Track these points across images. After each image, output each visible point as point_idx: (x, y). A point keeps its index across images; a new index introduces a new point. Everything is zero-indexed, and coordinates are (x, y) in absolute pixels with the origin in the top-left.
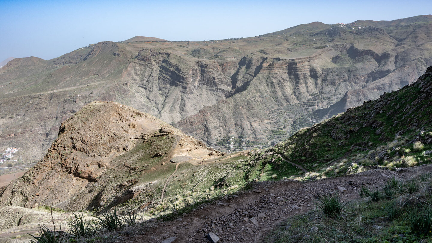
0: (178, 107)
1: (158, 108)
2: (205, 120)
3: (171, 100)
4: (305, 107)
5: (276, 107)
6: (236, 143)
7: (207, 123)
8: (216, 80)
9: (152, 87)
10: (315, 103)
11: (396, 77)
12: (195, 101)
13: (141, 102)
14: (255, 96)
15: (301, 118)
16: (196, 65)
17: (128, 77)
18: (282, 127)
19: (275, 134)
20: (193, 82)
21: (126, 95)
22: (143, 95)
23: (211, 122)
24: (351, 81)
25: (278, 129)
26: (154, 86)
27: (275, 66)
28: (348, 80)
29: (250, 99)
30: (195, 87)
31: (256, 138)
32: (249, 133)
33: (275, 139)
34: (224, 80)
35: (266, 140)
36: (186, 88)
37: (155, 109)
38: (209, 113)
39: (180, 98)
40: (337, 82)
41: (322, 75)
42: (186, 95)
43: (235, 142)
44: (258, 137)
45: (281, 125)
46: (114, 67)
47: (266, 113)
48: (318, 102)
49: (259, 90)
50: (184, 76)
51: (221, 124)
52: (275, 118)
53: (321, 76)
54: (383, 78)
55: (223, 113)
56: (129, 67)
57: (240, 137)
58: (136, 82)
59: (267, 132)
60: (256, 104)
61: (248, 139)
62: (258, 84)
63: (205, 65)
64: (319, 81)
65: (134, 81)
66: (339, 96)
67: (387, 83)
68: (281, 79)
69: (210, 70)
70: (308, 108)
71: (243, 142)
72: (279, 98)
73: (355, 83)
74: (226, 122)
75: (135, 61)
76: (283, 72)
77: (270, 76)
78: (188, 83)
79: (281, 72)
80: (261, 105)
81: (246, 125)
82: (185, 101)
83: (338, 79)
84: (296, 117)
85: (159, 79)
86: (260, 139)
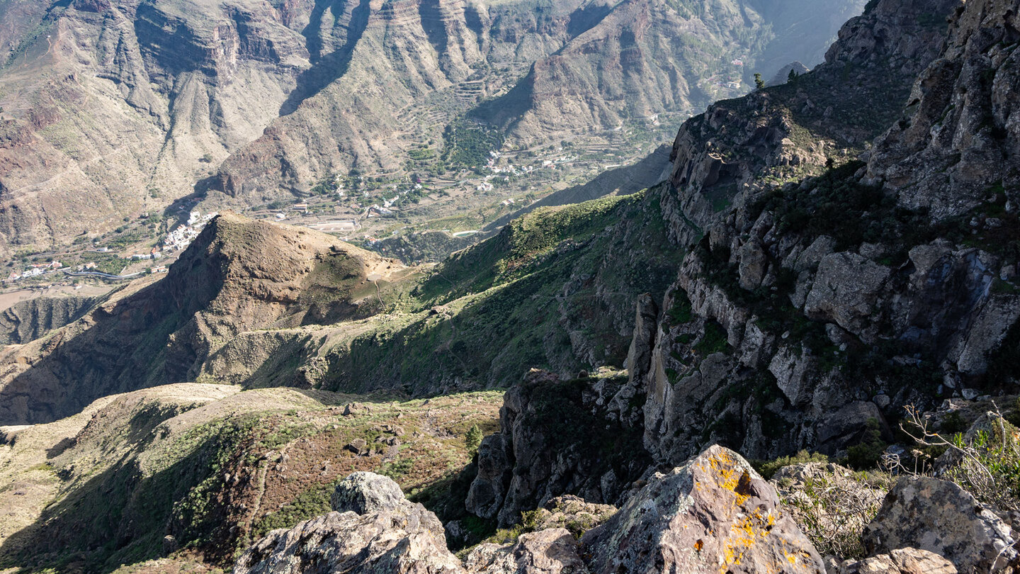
0: (206, 118)
1: (160, 125)
2: (280, 148)
3: (186, 104)
4: (464, 94)
5: (410, 101)
6: (347, 185)
7: (284, 153)
8: (276, 47)
9: (131, 76)
10: (481, 84)
11: (615, 24)
12: (239, 100)
13: (118, 116)
14: (367, 84)
15: (458, 118)
16: (224, 15)
17: (66, 57)
18: (426, 143)
19: (416, 157)
20: (227, 57)
21: (80, 103)
22: (115, 97)
23: (292, 149)
24: (543, 30)
25: (420, 147)
26: (137, 72)
27: (395, 10)
28: (538, 28)
29: (359, 92)
30: (231, 67)
31: (383, 171)
32: (369, 163)
33: (417, 167)
34: (292, 44)
35: (401, 172)
36: (212, 73)
37: (157, 129)
38: (283, 133)
39: (207, 98)
40: (517, 35)
41: (490, 22)
42: (217, 88)
43: (346, 183)
44: (387, 168)
45: (423, 138)
46: (17, 32)
47: (394, 118)
48: (486, 82)
49: (373, 68)
50: (203, 46)
51: (312, 152)
52: (412, 126)
53: (487, 22)
54: (595, 28)
55: (311, 129)
56: (60, 31)
57: (353, 173)
58: (89, 66)
59: (400, 155)
60: (372, 100)
61: (368, 175)
62: (368, 54)
63: (246, 13)
64: (485, 36)
65: (84, 65)
66: (524, 65)
67: (601, 38)
68: (411, 38)
69: (257, 25)
70: (469, 96)
71: (360, 181)
72: (414, 81)
73: (551, 35)
74: (320, 147)
75: (69, 14)
76: (413, 21)
77: (390, 33)
78: (216, 60)
79: (409, 22)
80: (382, 101)
81: (360, 146)
82: (219, 104)
83: (519, 28)
84: (450, 118)
85: (143, 54)
86: (391, 171)
